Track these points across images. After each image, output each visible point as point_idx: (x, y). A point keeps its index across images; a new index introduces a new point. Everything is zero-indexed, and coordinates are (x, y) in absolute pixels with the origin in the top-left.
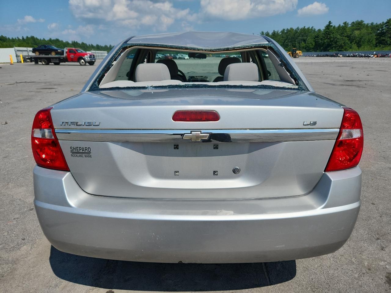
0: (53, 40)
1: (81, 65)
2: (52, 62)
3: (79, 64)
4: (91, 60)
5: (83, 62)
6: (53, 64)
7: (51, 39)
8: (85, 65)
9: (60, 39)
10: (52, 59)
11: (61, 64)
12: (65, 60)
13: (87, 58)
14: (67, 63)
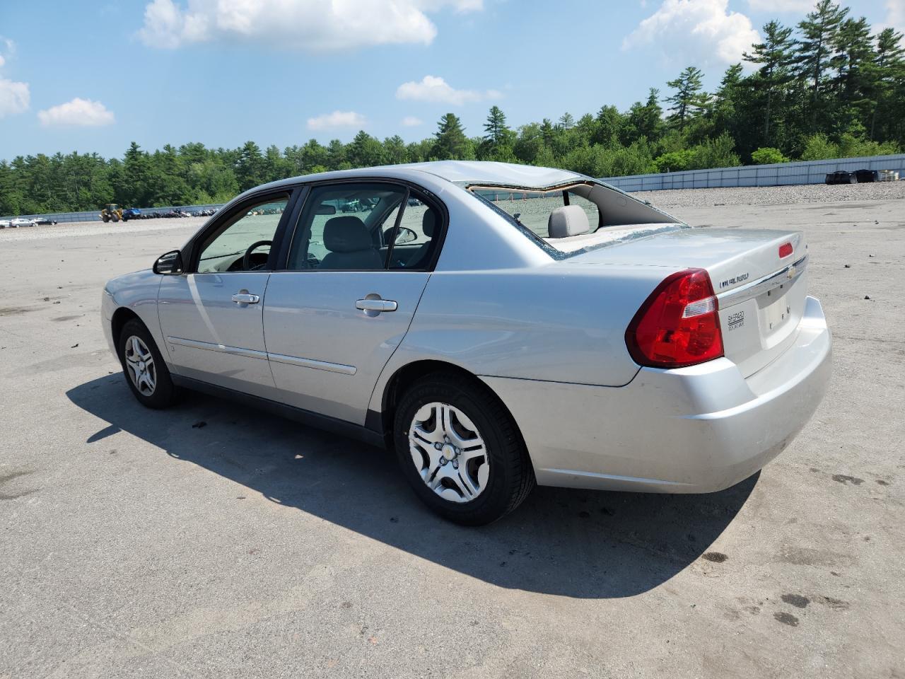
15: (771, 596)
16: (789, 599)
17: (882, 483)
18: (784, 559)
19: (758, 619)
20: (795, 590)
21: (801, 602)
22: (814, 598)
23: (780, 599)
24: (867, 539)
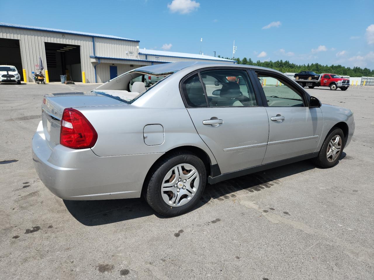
0: (335, 66)
1: (331, 90)
2: (306, 85)
3: (330, 89)
4: (344, 85)
5: (334, 87)
6: (308, 87)
7: (333, 66)
8: (335, 90)
9: (342, 66)
10: (307, 83)
11: (315, 87)
12: (319, 84)
13: (340, 83)
14: (320, 87)
15: (33, 185)
16: (28, 186)
17: (16, 237)
18: (36, 192)
19: (32, 181)
20: (28, 188)
21: (24, 187)
22: (22, 189)
23: (31, 185)
24: (14, 209)
